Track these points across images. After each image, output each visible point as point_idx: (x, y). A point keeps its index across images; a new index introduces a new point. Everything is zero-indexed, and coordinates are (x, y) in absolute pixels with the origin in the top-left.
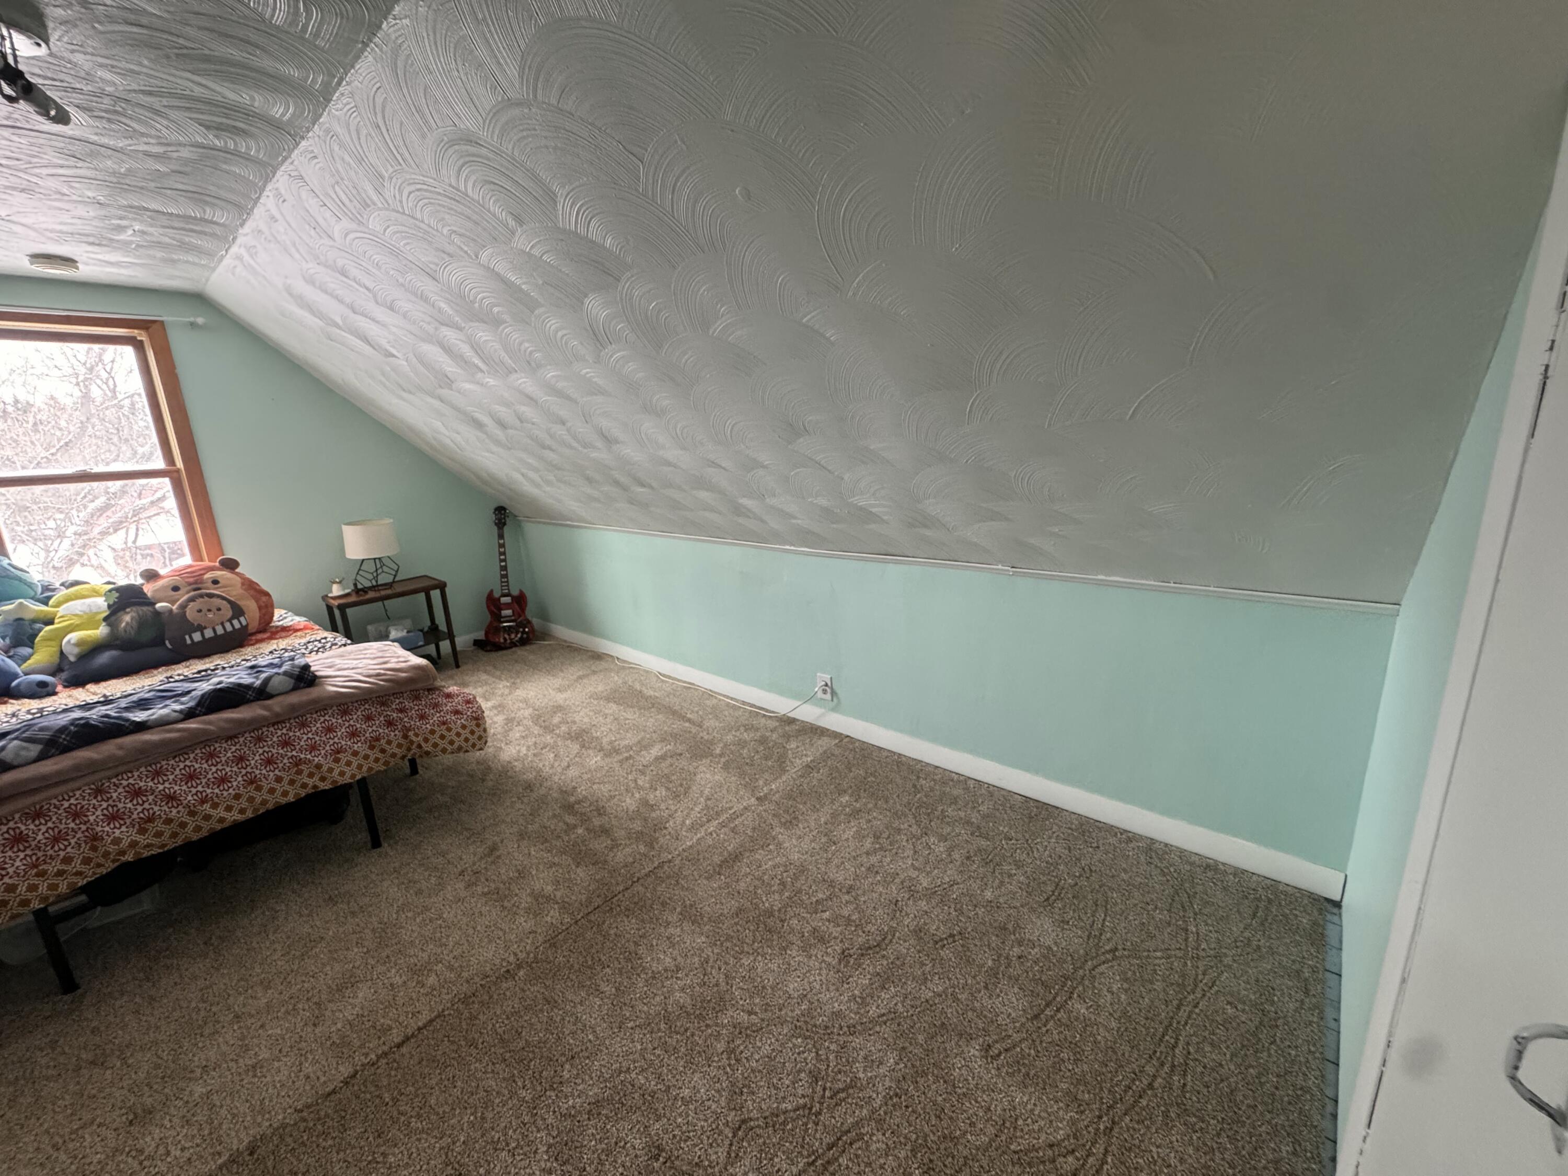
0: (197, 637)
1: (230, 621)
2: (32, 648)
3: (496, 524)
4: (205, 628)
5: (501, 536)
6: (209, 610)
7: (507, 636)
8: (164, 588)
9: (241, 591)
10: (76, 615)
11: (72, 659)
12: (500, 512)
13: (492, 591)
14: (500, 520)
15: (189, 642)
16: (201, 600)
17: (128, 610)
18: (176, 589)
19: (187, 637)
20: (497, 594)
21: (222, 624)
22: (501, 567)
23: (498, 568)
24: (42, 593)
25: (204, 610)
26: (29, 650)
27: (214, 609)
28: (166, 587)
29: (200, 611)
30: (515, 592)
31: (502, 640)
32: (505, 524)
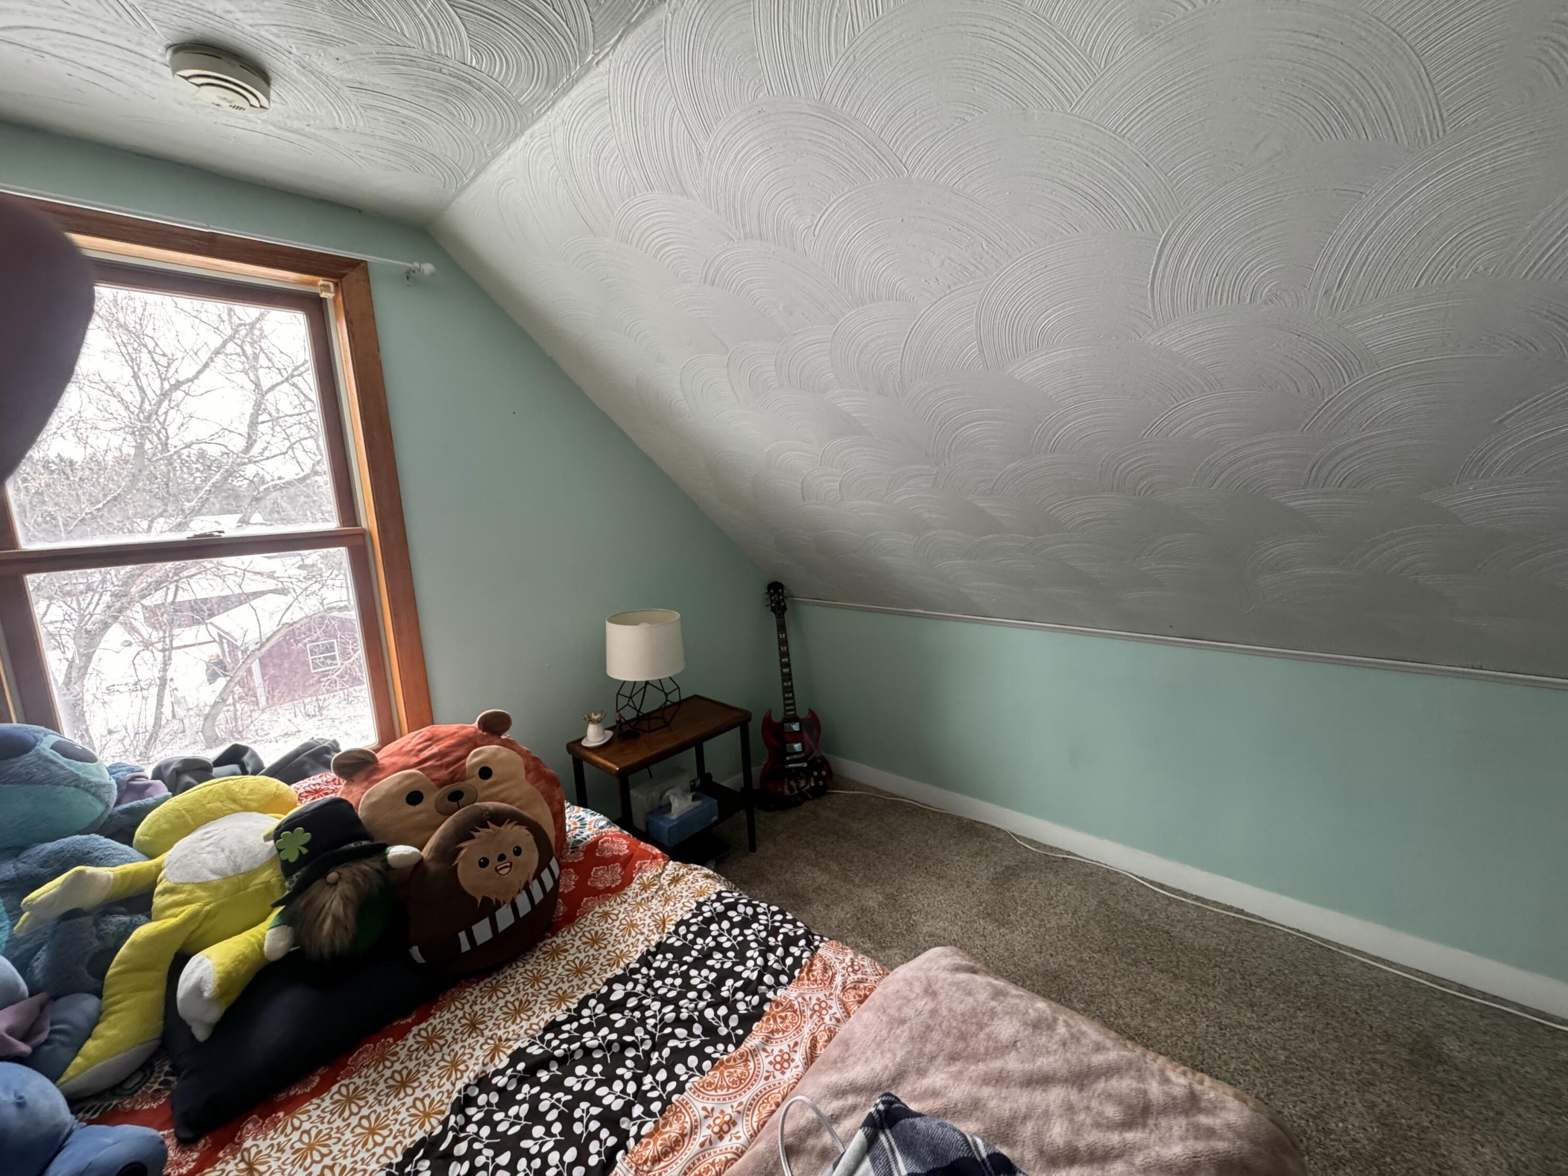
0: (482, 932)
1: (537, 876)
2: (99, 994)
3: (773, 610)
4: (498, 906)
5: (782, 628)
6: (502, 858)
7: (793, 783)
8: (389, 798)
9: (527, 787)
10: (203, 885)
11: (201, 1034)
12: (776, 592)
13: (770, 712)
14: (778, 603)
15: (465, 946)
16: (483, 831)
17: (333, 876)
18: (414, 798)
19: (462, 935)
20: (777, 717)
21: (527, 888)
22: (783, 675)
23: (780, 678)
24: (118, 803)
25: (493, 861)
26: (90, 1003)
27: (510, 855)
28: (396, 795)
29: (484, 863)
30: (803, 713)
31: (787, 792)
32: (785, 608)
